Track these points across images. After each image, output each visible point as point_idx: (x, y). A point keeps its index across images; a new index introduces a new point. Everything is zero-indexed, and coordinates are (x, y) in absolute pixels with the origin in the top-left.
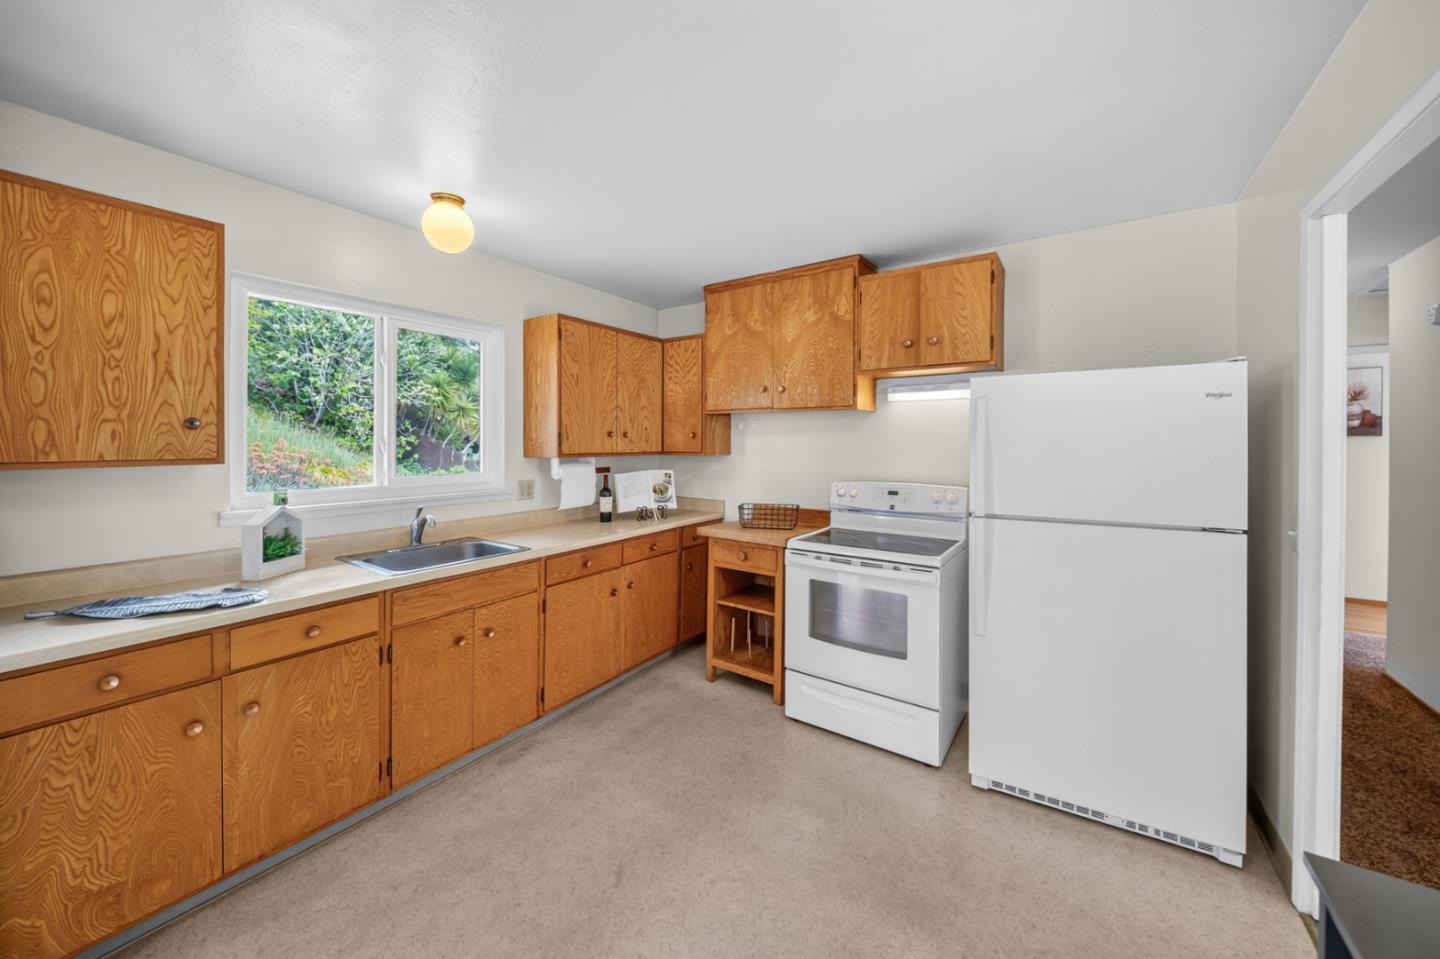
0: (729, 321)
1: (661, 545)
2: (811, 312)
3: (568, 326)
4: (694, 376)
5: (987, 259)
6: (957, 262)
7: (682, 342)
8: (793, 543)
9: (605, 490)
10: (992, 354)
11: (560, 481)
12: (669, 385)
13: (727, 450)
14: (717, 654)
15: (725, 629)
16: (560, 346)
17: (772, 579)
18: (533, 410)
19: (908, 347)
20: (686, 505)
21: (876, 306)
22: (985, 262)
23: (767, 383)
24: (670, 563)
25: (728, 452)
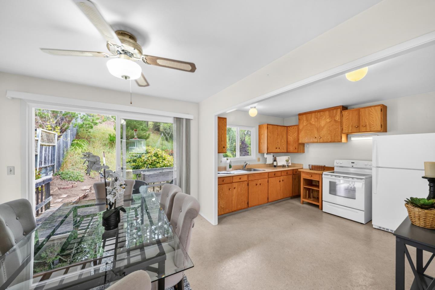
0: (305, 122)
1: (289, 173)
2: (329, 119)
3: (269, 126)
4: (296, 134)
5: (380, 106)
6: (371, 107)
7: (292, 127)
8: (324, 173)
9: (275, 160)
10: (381, 128)
11: (266, 158)
12: (289, 137)
13: (304, 152)
14: (303, 198)
15: (305, 193)
16: (267, 131)
17: (319, 182)
18: (261, 144)
19: (357, 127)
20: (293, 165)
21: (347, 118)
22: (379, 107)
23: (316, 136)
24: (291, 177)
25: (304, 153)
